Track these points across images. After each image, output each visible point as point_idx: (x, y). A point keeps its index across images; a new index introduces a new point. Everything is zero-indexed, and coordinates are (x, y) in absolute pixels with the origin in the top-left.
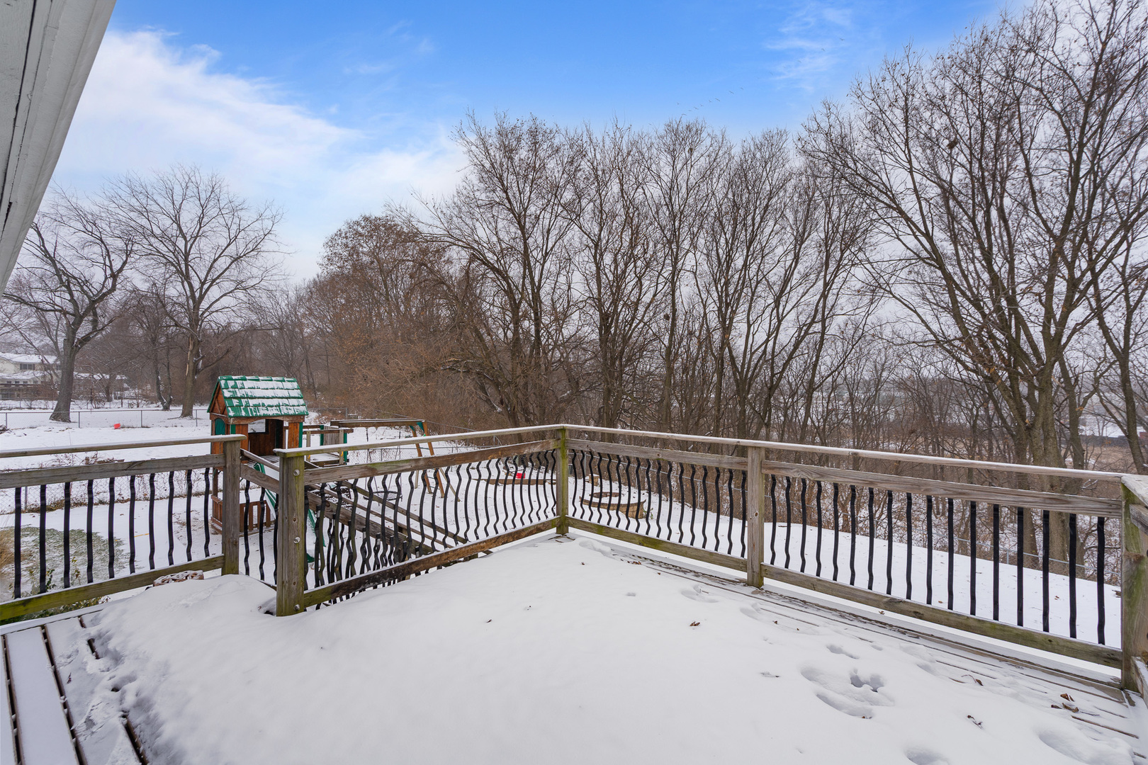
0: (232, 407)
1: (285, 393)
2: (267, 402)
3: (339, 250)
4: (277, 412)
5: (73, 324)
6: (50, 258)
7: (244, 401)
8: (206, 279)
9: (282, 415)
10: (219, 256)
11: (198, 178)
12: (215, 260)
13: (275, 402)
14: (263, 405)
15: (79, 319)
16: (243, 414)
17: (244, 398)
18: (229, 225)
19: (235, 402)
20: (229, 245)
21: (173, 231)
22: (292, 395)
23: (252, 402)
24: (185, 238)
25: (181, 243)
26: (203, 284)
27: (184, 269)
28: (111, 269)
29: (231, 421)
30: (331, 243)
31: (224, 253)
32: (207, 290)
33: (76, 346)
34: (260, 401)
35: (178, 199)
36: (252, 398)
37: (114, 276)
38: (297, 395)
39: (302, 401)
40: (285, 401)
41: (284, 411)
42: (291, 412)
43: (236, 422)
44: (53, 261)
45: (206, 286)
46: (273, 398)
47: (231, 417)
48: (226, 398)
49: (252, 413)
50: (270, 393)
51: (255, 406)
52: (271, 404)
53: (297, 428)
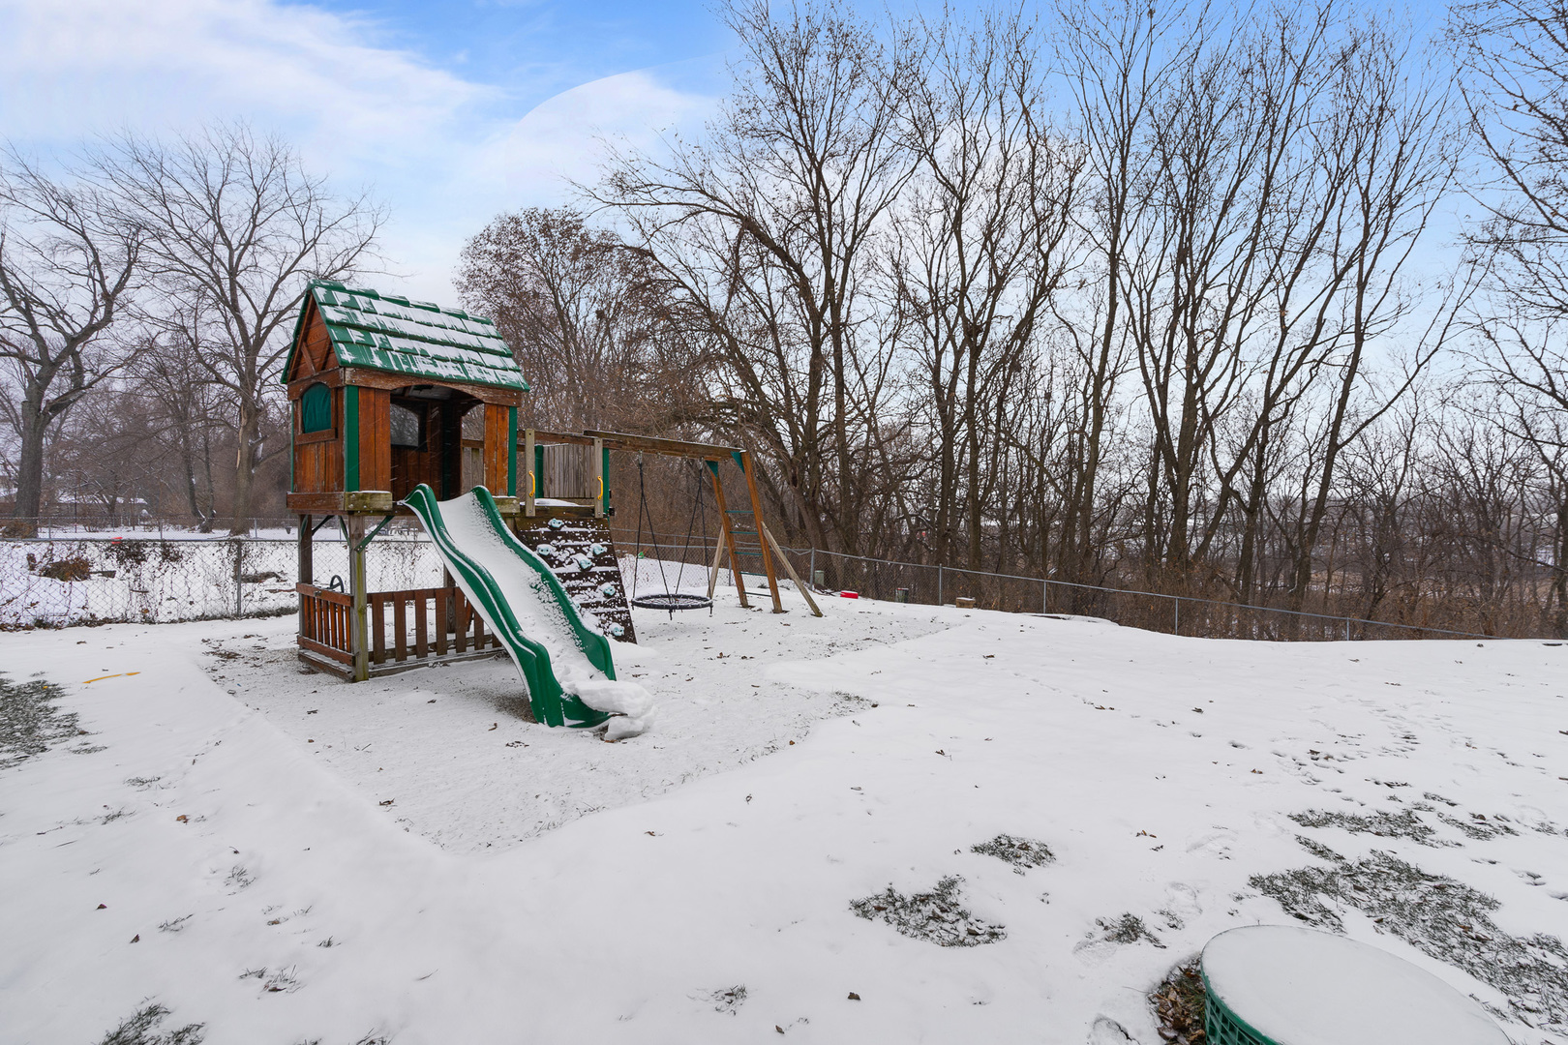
0: (348, 343)
1: (473, 341)
2: (433, 350)
3: (485, 264)
4: (457, 373)
5: (39, 377)
7: (376, 338)
8: (265, 312)
9: (470, 381)
10: (288, 272)
11: (248, 141)
12: (281, 279)
13: (451, 353)
14: (424, 354)
15: (50, 367)
16: (378, 362)
17: (377, 331)
18: (303, 218)
19: (355, 336)
20: (302, 254)
21: (209, 230)
22: (488, 346)
23: (396, 343)
24: (228, 244)
25: (222, 251)
26: (261, 318)
27: (228, 294)
28: (103, 286)
29: (348, 375)
30: (475, 250)
31: (297, 267)
32: (269, 328)
33: (45, 414)
34: (416, 345)
35: (215, 179)
36: (395, 334)
37: (109, 298)
38: (498, 349)
39: (510, 363)
40: (474, 355)
41: (474, 373)
42: (490, 379)
43: (359, 380)
45: (266, 322)
46: (444, 343)
47: (345, 365)
48: (330, 323)
49: (398, 364)
50: (437, 334)
51: (404, 352)
52: (443, 355)
53: (503, 418)
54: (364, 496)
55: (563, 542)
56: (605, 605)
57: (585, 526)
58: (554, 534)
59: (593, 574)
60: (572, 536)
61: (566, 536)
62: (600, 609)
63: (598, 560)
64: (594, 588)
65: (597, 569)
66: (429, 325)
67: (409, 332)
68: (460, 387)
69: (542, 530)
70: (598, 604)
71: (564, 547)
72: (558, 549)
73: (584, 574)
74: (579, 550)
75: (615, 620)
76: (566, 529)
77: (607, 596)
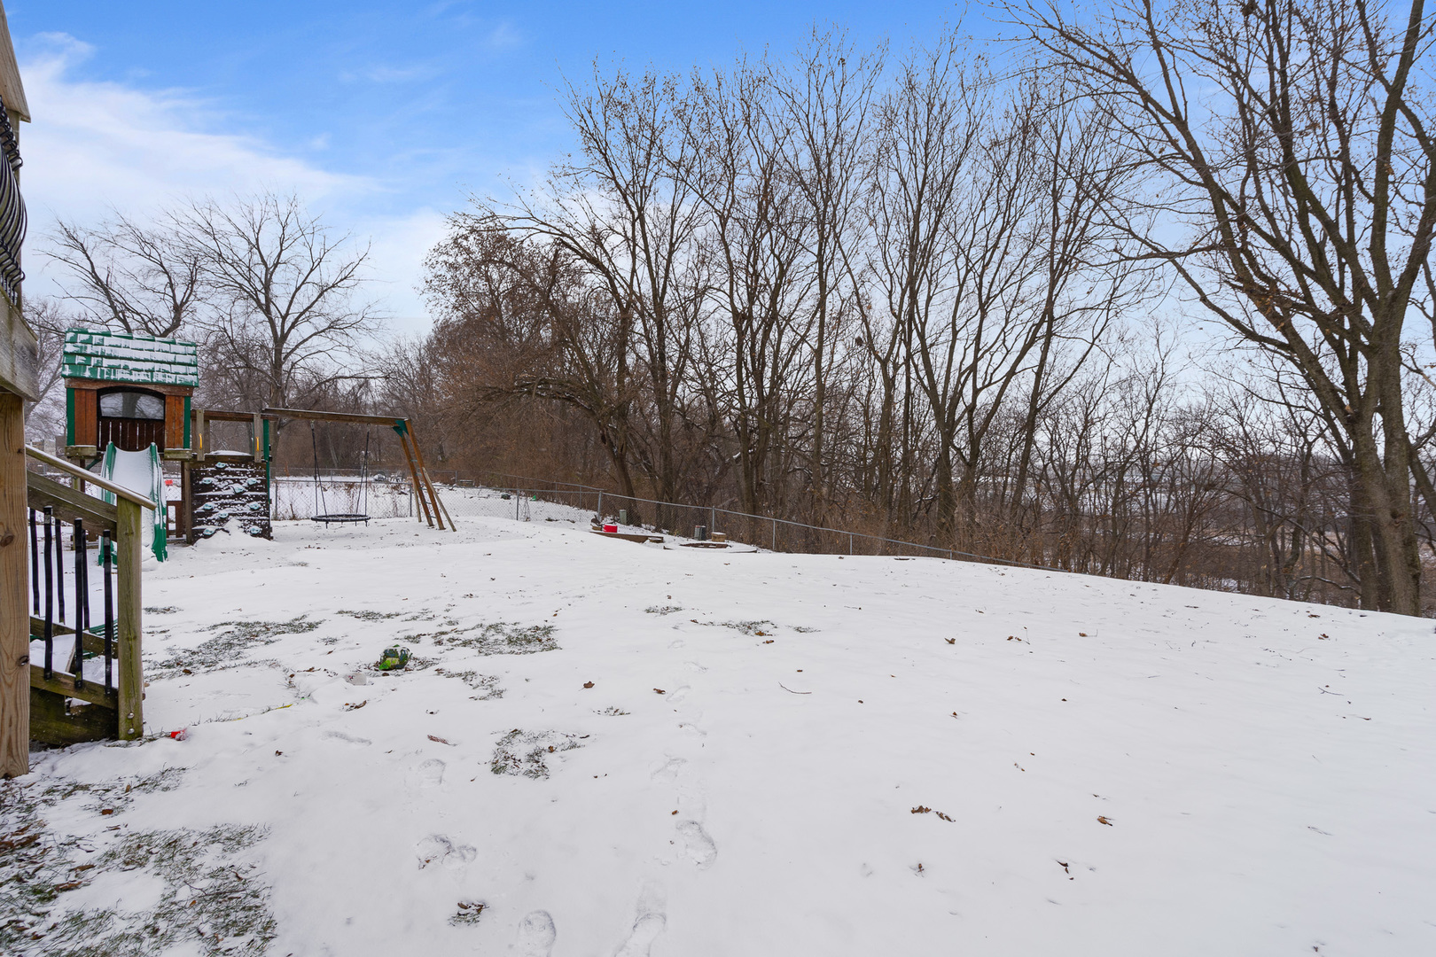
0: (72, 365)
1: (170, 358)
2: (132, 365)
4: (146, 378)
6: (102, 286)
7: (94, 360)
9: (152, 383)
10: (302, 284)
12: (298, 289)
13: (149, 366)
14: (126, 368)
16: (88, 375)
17: (97, 356)
19: (79, 360)
22: (178, 360)
23: (106, 362)
27: (264, 304)
28: (174, 300)
29: (64, 383)
31: (307, 280)
34: (123, 363)
36: (109, 357)
38: (187, 362)
39: (192, 370)
40: (167, 367)
41: (159, 377)
42: (168, 380)
44: (105, 288)
46: (145, 361)
47: (65, 378)
49: (103, 375)
50: (146, 355)
51: (110, 367)
52: (140, 368)
53: (180, 403)
54: (77, 448)
55: (225, 477)
56: (249, 515)
57: (246, 467)
58: (219, 471)
59: (245, 497)
60: (234, 473)
61: (228, 473)
62: (245, 517)
63: (251, 488)
64: (243, 505)
65: (249, 493)
66: (141, 350)
67: (120, 355)
68: (146, 386)
69: (210, 469)
70: (244, 514)
71: (224, 480)
72: (220, 480)
73: (238, 496)
74: (238, 482)
75: (255, 524)
76: (229, 469)
77: (252, 509)
